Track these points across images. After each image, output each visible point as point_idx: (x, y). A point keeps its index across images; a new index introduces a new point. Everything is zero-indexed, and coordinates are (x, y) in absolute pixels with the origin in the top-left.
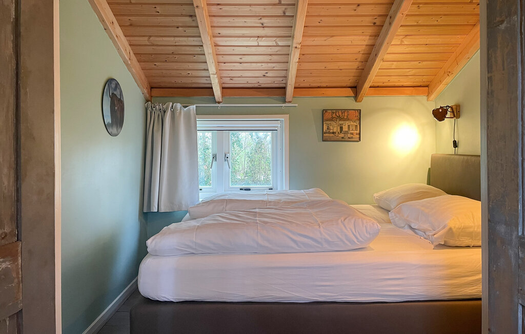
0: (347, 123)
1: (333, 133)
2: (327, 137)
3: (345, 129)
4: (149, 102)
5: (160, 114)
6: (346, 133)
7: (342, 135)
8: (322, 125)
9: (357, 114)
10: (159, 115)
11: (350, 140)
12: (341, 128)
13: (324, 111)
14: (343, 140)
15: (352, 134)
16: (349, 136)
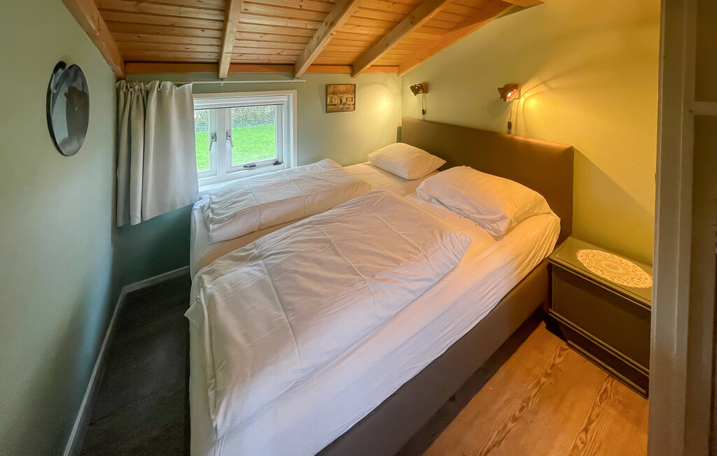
0: (345, 96)
1: (335, 105)
2: (330, 109)
3: (344, 101)
4: (123, 81)
5: (140, 95)
6: (345, 104)
7: (341, 106)
8: (325, 99)
9: (353, 88)
10: (138, 97)
11: (348, 110)
12: (341, 100)
13: (327, 87)
14: (342, 110)
15: (349, 105)
16: (347, 106)
